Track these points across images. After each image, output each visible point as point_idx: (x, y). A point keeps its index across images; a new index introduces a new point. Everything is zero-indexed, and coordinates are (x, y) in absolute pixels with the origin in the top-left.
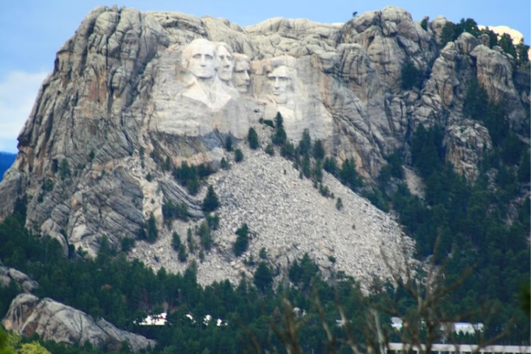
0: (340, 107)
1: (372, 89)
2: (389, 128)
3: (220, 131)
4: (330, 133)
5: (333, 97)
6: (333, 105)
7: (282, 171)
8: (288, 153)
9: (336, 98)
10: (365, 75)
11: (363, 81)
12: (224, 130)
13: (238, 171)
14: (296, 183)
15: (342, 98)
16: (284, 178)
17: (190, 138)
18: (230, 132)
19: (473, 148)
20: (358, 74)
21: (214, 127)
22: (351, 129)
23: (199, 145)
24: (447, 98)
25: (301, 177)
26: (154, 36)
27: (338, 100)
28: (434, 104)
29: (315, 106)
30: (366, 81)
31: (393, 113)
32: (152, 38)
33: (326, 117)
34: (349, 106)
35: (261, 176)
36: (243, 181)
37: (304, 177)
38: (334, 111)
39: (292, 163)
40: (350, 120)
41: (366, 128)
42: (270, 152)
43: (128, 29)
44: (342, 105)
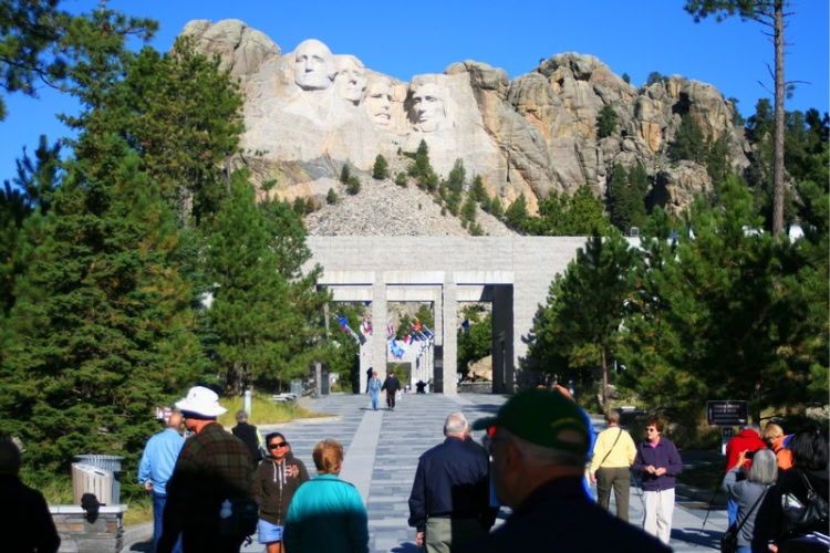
0: (508, 133)
1: (557, 127)
2: (580, 174)
3: (333, 157)
4: (495, 167)
5: (498, 120)
6: (498, 131)
7: (417, 206)
8: (428, 184)
9: (501, 122)
10: (546, 107)
11: (544, 113)
12: (339, 156)
13: (352, 205)
14: (435, 221)
15: (510, 122)
16: (417, 214)
17: (285, 163)
18: (348, 160)
19: (687, 188)
20: (537, 104)
21: (324, 151)
22: (523, 161)
23: (298, 171)
24: (653, 140)
25: (443, 213)
26: (259, 50)
27: (504, 125)
28: (638, 148)
29: (473, 133)
30: (548, 114)
31: (585, 158)
32: (255, 52)
33: (489, 146)
34: (518, 132)
35: (383, 211)
36: (354, 217)
37: (448, 213)
38: (499, 140)
39: (432, 197)
40: (522, 150)
41: (545, 163)
42: (401, 183)
43: (219, 36)
44: (511, 131)
